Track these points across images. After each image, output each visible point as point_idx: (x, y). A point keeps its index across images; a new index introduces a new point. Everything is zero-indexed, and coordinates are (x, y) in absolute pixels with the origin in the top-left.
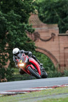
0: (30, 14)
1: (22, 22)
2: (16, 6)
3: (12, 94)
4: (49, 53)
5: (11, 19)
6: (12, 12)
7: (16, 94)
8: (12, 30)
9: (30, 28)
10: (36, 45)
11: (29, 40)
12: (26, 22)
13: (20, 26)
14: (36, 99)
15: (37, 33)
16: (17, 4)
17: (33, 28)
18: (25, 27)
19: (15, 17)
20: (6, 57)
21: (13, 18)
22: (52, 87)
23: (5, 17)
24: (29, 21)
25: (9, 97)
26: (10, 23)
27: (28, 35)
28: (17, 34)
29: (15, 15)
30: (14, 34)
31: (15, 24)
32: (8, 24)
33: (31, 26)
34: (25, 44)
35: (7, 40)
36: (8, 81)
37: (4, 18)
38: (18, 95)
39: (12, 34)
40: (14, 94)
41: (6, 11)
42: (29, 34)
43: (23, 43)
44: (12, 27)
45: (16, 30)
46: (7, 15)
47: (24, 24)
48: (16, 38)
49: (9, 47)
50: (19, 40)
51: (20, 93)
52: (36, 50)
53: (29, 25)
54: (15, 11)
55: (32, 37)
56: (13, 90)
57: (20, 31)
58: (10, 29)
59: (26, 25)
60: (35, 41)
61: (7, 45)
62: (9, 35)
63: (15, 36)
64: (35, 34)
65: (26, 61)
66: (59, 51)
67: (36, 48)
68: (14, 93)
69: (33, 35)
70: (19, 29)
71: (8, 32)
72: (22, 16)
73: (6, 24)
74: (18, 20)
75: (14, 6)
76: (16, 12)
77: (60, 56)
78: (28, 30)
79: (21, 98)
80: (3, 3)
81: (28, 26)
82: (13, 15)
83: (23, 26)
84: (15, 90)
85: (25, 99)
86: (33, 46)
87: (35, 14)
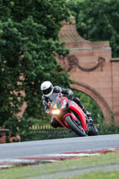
0: (61, 23)
1: (47, 36)
2: (36, 9)
3: (30, 164)
4: (94, 92)
5: (29, 32)
6: (30, 18)
7: (37, 163)
8: (29, 52)
9: (60, 48)
10: (71, 78)
11: (59, 69)
12: (55, 38)
13: (43, 43)
14: (71, 172)
15: (73, 56)
16: (39, 6)
17: (66, 48)
18: (53, 45)
19: (35, 29)
20: (19, 98)
21: (31, 30)
22: (99, 152)
24: (59, 35)
25: (25, 168)
26: (26, 38)
27: (57, 60)
28: (39, 58)
29: (36, 24)
30: (33, 59)
31: (35, 41)
32: (23, 41)
33: (63, 44)
34: (53, 76)
36: (22, 141)
37: (15, 29)
38: (41, 165)
39: (30, 58)
40: (34, 164)
41: (19, 17)
42: (60, 58)
44: (29, 46)
45: (37, 50)
46: (21, 25)
47: (51, 40)
48: (36, 65)
49: (25, 81)
50: (43, 68)
51: (44, 161)
52: (71, 86)
53: (60, 43)
55: (64, 63)
56: (31, 156)
57: (43, 53)
58: (26, 49)
59: (53, 43)
60: (69, 70)
61: (22, 78)
62: (25, 60)
63: (36, 61)
64: (69, 58)
65: (63, 107)
66: (112, 88)
67: (72, 83)
68: (33, 161)
69: (66, 61)
70: (41, 49)
71: (22, 54)
72: (48, 27)
73: (19, 40)
74: (40, 34)
77: (113, 98)
78: (57, 52)
79: (45, 171)
80: (16, 4)
81: (57, 45)
82: (31, 24)
83: (50, 44)
84: (36, 156)
86: (66, 79)
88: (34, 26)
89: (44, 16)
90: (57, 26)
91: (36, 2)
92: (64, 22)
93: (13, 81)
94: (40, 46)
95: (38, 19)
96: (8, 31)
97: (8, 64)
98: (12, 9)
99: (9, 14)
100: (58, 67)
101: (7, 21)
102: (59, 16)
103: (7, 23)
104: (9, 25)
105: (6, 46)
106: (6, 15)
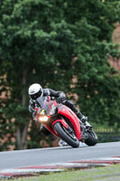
0: (115, 25)
1: (101, 38)
3: (83, 168)
5: (81, 34)
6: (84, 20)
7: (90, 167)
8: (82, 54)
9: (114, 50)
11: (113, 72)
12: (109, 40)
13: (97, 45)
16: (93, 7)
18: (107, 48)
19: (88, 31)
21: (85, 32)
23: (72, 30)
24: (113, 38)
25: (78, 172)
26: (79, 40)
27: (111, 63)
28: (93, 61)
29: (90, 26)
30: (87, 61)
31: (89, 43)
32: (77, 43)
33: (116, 47)
34: (106, 78)
35: (74, 71)
37: (69, 31)
38: (93, 169)
39: (84, 60)
40: (86, 168)
41: (72, 19)
42: (114, 60)
43: (101, 77)
44: (83, 48)
45: (91, 53)
46: (75, 27)
47: (104, 42)
48: (90, 67)
49: (78, 84)
50: (96, 71)
51: (97, 165)
53: (114, 45)
54: (88, 19)
55: (118, 65)
56: (84, 160)
57: (97, 55)
58: (80, 51)
59: (107, 45)
61: (75, 80)
62: (78, 62)
68: (86, 165)
70: (95, 51)
71: (76, 56)
72: (102, 29)
73: (72, 43)
74: (94, 36)
75: (88, 10)
76: (91, 21)
78: (111, 54)
79: (98, 175)
80: (69, 6)
81: (111, 47)
82: (85, 26)
83: (103, 46)
84: (88, 160)
85: (105, 177)
88: (88, 28)
89: (97, 18)
90: (111, 27)
91: (90, 3)
92: (118, 23)
93: (66, 84)
94: (93, 49)
96: (62, 33)
97: (60, 67)
98: (65, 10)
99: (62, 16)
100: (112, 69)
101: (60, 22)
102: (113, 18)
103: (60, 25)
104: (63, 27)
105: (60, 48)
106: (59, 16)
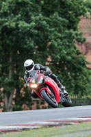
1: (69, 28)
2: (61, 7)
3: (55, 126)
5: (55, 25)
6: (56, 14)
7: (60, 125)
8: (55, 40)
9: (79, 37)
10: (87, 60)
11: (78, 53)
12: (75, 29)
13: (66, 33)
14: (87, 132)
15: (89, 43)
16: (63, 5)
17: (83, 37)
18: (73, 35)
19: (59, 22)
21: (57, 23)
23: (47, 21)
24: (78, 27)
25: (51, 129)
26: (53, 29)
27: (77, 46)
28: (63, 45)
29: (60, 18)
30: (58, 45)
31: (60, 31)
32: (50, 31)
33: (81, 34)
34: (73, 58)
35: (49, 53)
36: (49, 108)
37: (44, 22)
38: (63, 126)
39: (56, 45)
40: (58, 125)
41: (47, 13)
42: (78, 44)
43: (70, 58)
44: (55, 35)
45: (61, 39)
46: (49, 19)
47: (72, 31)
48: (61, 50)
49: (51, 62)
50: (66, 52)
51: (66, 124)
52: (87, 66)
53: (79, 33)
54: (59, 13)
55: (82, 48)
57: (66, 40)
58: (53, 37)
59: (74, 33)
60: (86, 54)
61: (49, 59)
62: (52, 46)
63: (60, 47)
64: (86, 45)
65: (40, 82)
67: (88, 63)
68: (57, 123)
69: (83, 47)
70: (64, 37)
71: (50, 41)
72: (70, 21)
73: (47, 31)
74: (64, 26)
75: (59, 6)
76: (61, 14)
78: (77, 40)
79: (67, 131)
80: (45, 3)
81: (77, 34)
82: (57, 19)
83: (71, 34)
84: (60, 119)
85: (72, 132)
86: (83, 60)
87: (87, 18)
88: (59, 20)
89: (67, 12)
90: (76, 20)
91: (61, 1)
92: (82, 16)
94: (63, 35)
95: (62, 14)
96: (39, 23)
97: (38, 49)
98: (42, 6)
99: (40, 11)
100: (77, 51)
101: (38, 15)
102: (78, 12)
103: (38, 18)
104: (40, 19)
105: (37, 35)
106: (38, 11)
